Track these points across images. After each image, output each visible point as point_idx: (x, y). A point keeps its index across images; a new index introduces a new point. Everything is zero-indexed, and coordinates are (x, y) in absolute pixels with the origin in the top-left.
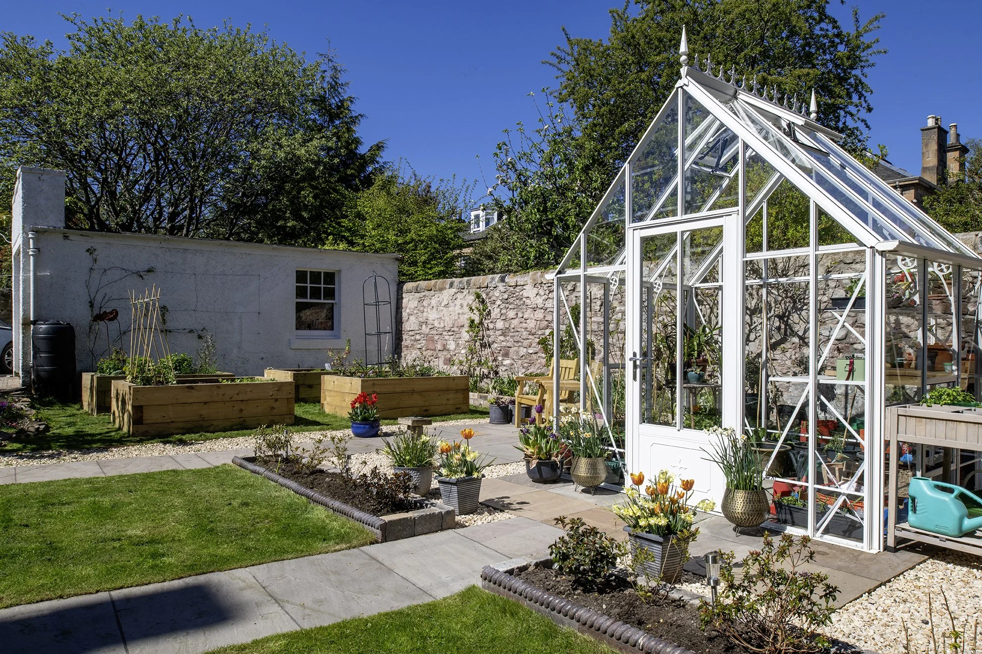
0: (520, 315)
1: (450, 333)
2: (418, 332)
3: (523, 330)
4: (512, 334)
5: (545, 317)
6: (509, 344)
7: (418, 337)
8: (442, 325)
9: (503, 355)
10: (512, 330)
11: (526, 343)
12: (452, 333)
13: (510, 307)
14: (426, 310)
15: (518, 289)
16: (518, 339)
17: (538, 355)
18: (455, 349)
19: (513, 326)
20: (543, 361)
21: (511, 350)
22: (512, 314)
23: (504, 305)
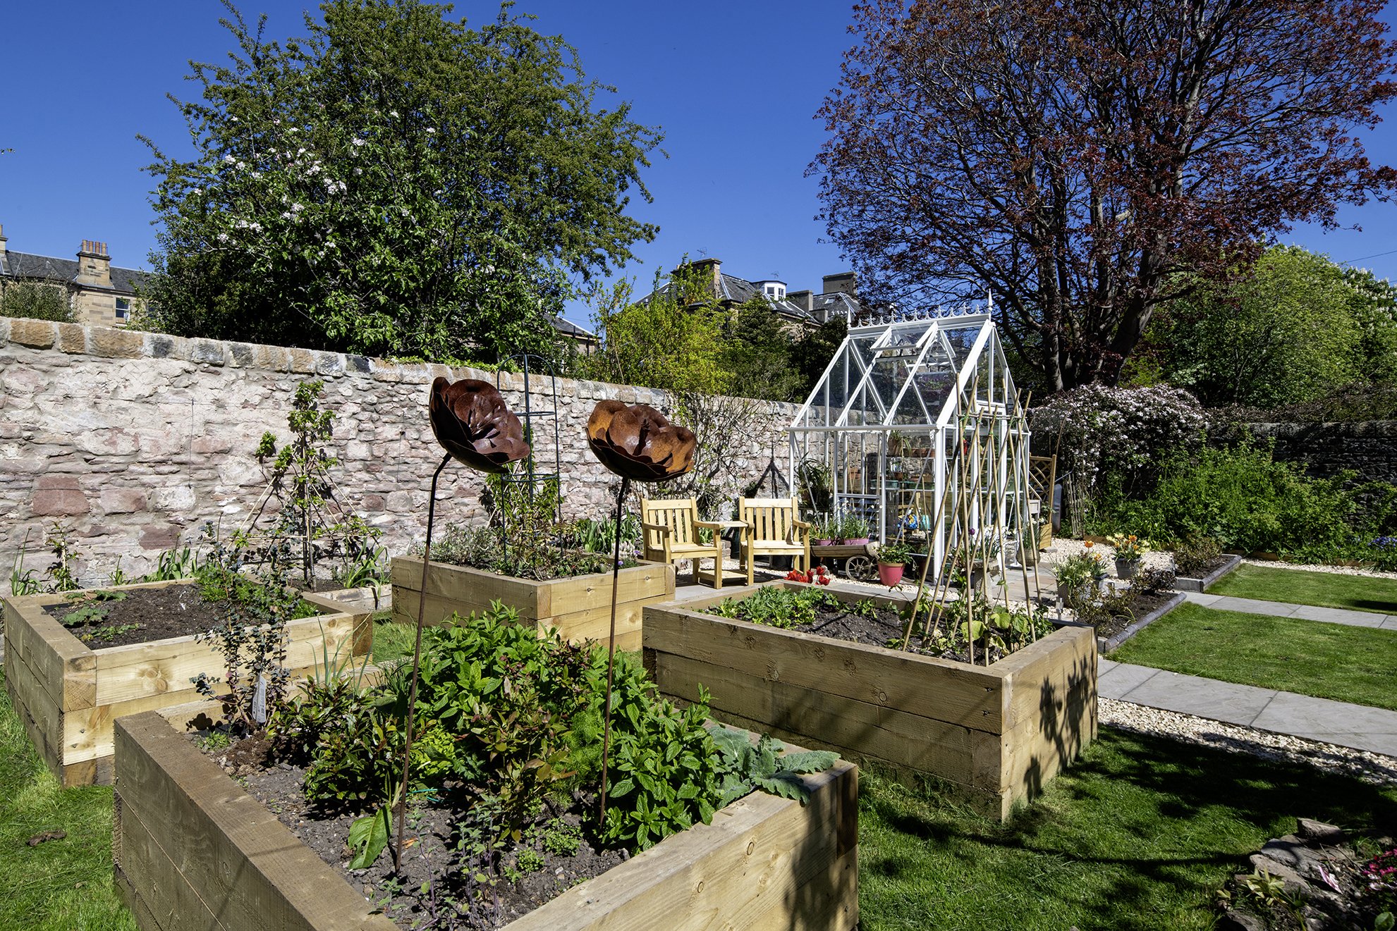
0: (411, 434)
1: (165, 469)
3: (421, 461)
4: (391, 468)
6: (382, 487)
8: (125, 446)
9: (368, 509)
10: (392, 462)
12: (175, 468)
13: (385, 419)
14: (25, 401)
15: (403, 389)
16: (408, 476)
17: (456, 501)
18: (195, 507)
19: (395, 454)
20: (465, 509)
21: (389, 497)
22: (390, 432)
23: (367, 414)
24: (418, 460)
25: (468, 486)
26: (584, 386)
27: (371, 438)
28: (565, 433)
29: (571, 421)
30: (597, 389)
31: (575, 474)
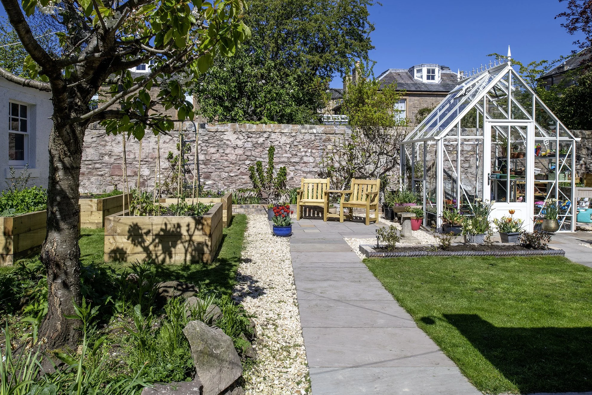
0: (221, 151)
1: (142, 163)
2: (98, 161)
3: (224, 161)
4: (213, 164)
5: (244, 153)
6: (209, 170)
7: (97, 166)
8: (132, 156)
9: (204, 178)
10: (214, 161)
11: (227, 169)
12: (145, 163)
13: (211, 145)
14: (109, 144)
15: (218, 134)
16: (220, 167)
17: (239, 177)
18: (150, 175)
19: (214, 158)
20: (243, 181)
21: (212, 174)
22: (213, 150)
23: (204, 144)
24: (223, 161)
25: (245, 171)
26: (303, 128)
27: (205, 152)
28: (293, 149)
29: (295, 143)
30: (311, 128)
31: (297, 167)
